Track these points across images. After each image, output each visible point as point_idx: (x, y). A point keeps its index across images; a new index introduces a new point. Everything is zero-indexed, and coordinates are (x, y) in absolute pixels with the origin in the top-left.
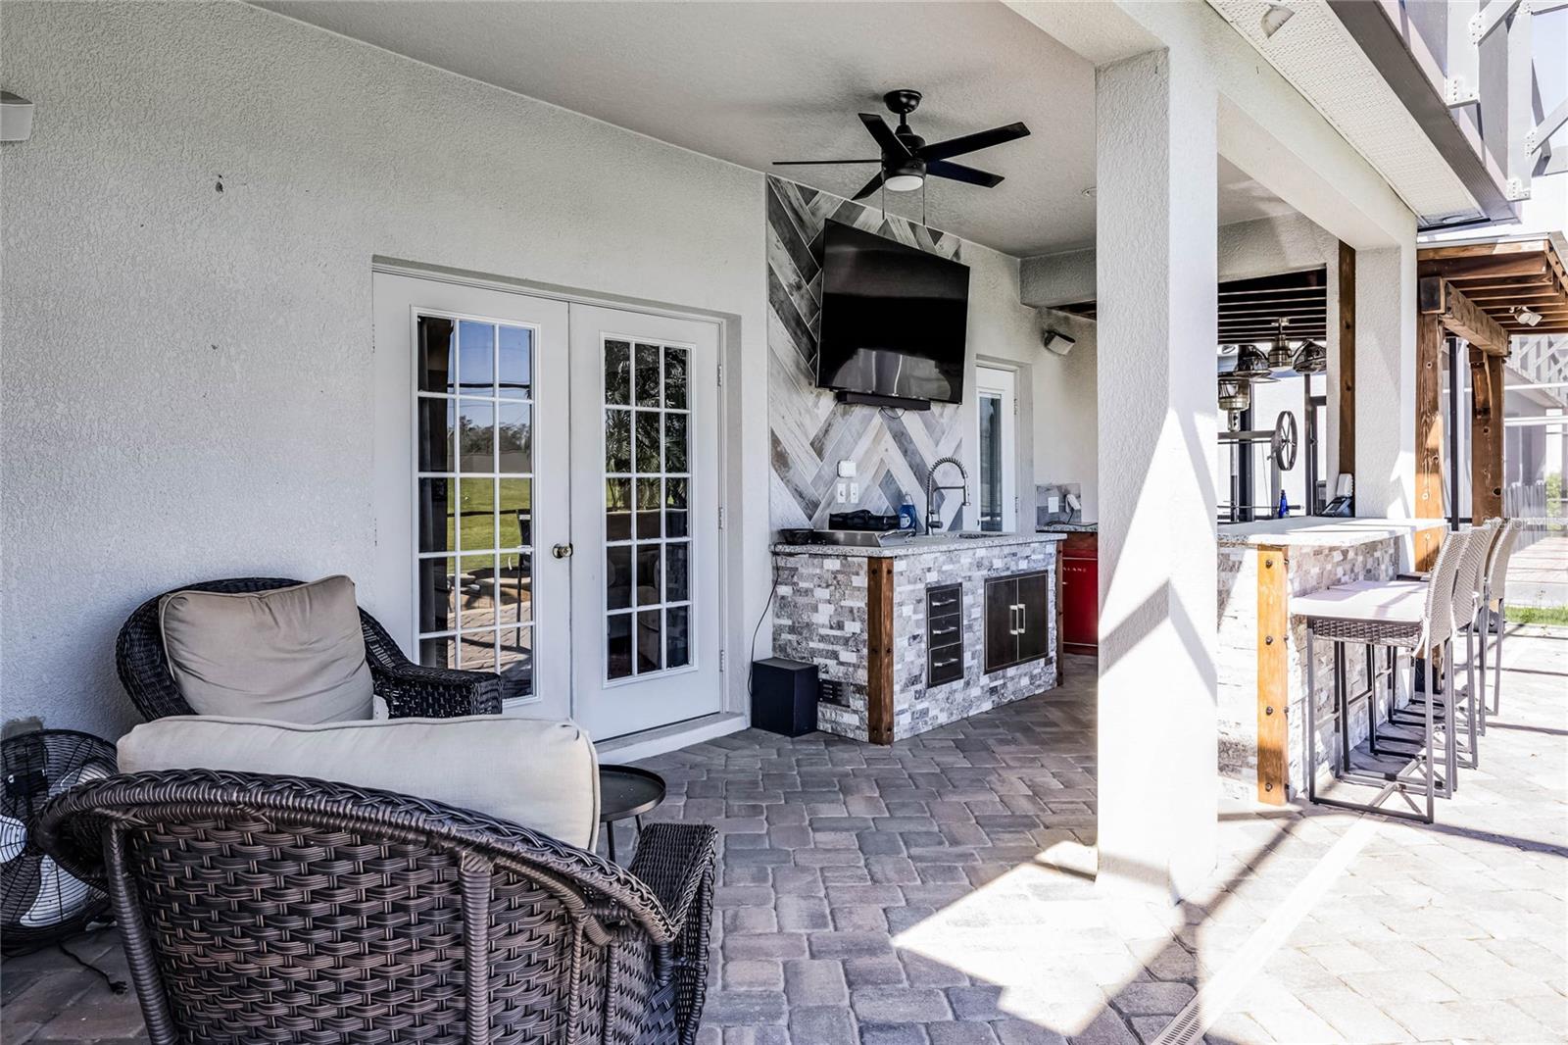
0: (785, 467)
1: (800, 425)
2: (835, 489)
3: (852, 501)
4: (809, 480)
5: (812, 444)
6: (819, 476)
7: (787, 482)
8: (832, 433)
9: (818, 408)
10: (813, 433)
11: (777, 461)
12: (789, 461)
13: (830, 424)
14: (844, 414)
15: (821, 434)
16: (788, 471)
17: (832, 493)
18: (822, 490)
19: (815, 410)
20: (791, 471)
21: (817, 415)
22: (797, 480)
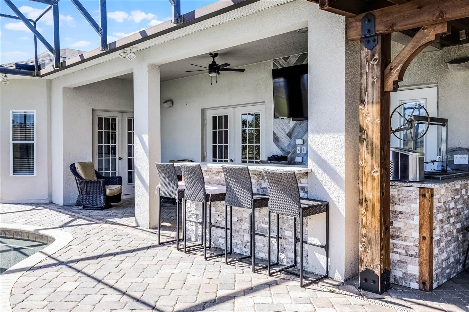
0: (278, 142)
1: (283, 129)
2: (296, 148)
3: (303, 152)
4: (286, 145)
5: (287, 135)
6: (290, 144)
7: (278, 146)
8: (295, 131)
9: (290, 123)
10: (287, 131)
11: (275, 140)
12: (279, 140)
13: (294, 128)
14: (300, 124)
15: (291, 132)
16: (278, 143)
17: (295, 149)
18: (291, 148)
19: (289, 124)
20: (280, 143)
21: (289, 126)
22: (282, 146)
